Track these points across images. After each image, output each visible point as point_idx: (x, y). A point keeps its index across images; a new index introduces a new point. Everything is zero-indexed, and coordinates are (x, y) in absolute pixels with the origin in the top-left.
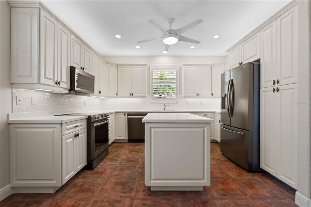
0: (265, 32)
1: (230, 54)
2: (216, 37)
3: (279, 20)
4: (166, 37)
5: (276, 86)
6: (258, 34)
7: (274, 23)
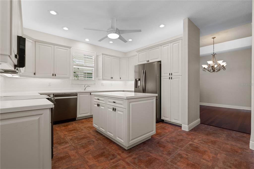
0: (164, 47)
1: (139, 54)
2: (130, 40)
3: (172, 44)
4: (112, 33)
5: (170, 76)
6: (160, 47)
7: (170, 44)
